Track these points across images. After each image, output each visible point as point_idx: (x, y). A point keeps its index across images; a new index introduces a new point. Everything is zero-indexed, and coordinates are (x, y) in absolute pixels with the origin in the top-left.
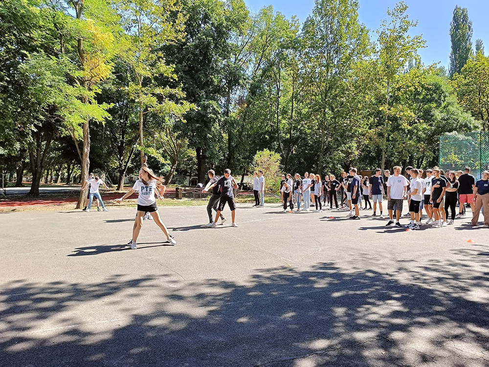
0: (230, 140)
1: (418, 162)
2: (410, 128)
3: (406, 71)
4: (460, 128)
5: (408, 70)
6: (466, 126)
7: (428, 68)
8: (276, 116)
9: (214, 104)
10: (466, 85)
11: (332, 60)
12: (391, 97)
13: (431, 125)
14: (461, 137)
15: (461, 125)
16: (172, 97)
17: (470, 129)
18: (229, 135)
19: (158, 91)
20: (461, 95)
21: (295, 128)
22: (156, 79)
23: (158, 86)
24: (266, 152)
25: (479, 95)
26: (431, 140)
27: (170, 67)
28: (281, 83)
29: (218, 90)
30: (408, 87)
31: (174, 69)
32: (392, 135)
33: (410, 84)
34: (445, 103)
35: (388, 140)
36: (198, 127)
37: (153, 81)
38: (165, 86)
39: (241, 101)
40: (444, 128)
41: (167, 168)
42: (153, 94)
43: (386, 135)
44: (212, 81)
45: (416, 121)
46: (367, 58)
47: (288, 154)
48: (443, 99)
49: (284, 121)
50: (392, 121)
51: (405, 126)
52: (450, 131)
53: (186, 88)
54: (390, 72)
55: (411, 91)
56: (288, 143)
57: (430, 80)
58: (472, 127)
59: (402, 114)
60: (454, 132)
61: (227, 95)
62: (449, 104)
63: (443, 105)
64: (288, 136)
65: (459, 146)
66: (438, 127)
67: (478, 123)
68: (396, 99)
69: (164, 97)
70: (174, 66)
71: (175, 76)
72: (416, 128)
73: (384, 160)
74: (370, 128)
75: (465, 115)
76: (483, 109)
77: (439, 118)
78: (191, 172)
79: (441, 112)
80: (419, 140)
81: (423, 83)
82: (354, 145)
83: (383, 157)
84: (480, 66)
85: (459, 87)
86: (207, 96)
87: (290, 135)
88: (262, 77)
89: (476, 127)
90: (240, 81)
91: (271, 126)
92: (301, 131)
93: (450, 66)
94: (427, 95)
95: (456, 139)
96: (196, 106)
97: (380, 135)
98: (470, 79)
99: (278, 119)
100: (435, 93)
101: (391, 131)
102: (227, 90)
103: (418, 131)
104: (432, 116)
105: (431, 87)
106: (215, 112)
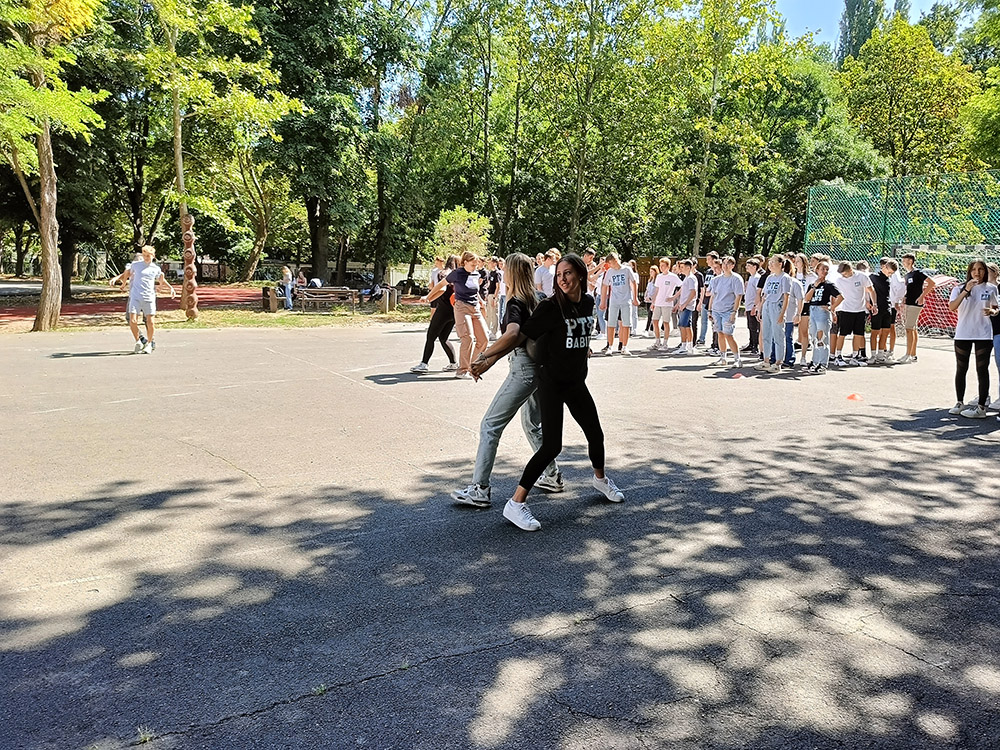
0: (381, 183)
1: (765, 241)
2: (753, 169)
3: (752, 48)
4: (850, 172)
5: (756, 46)
6: (861, 167)
7: (796, 42)
8: (482, 134)
9: (344, 100)
10: (867, 82)
11: (602, 14)
12: (720, 101)
13: (794, 164)
14: (850, 189)
15: (852, 165)
16: (247, 82)
17: (868, 173)
18: (380, 174)
19: (215, 66)
20: (857, 104)
21: (523, 163)
22: (209, 37)
23: (216, 54)
24: (460, 211)
25: (891, 104)
26: (792, 195)
27: (241, 11)
28: (493, 61)
29: (354, 70)
30: (754, 81)
31: (250, 18)
32: (718, 184)
33: (758, 76)
34: (825, 119)
35: (709, 194)
36: (311, 151)
37: (202, 43)
38: (231, 56)
39: (403, 98)
40: (820, 171)
41: (245, 246)
42: (205, 75)
43: (706, 184)
44: (341, 51)
45: (766, 154)
46: (674, 15)
47: (507, 219)
48: (820, 110)
49: (499, 147)
50: (719, 154)
51: (745, 165)
52: (830, 177)
53: (281, 62)
54: (720, 48)
55: (759, 91)
56: (508, 196)
57: (799, 67)
58: (873, 171)
59: (739, 138)
60: (839, 180)
61: (372, 82)
62: (832, 121)
63: (821, 122)
64: (508, 181)
65: (845, 209)
66: (808, 169)
67: (885, 162)
68: (728, 108)
69: (230, 81)
70: (252, 9)
71: (255, 35)
72: (766, 170)
73: (699, 236)
74: (675, 168)
75: (862, 145)
76: (897, 134)
77: (811, 151)
78: (299, 254)
79: (816, 138)
80: (770, 194)
81: (784, 75)
82: (642, 203)
83: (698, 229)
84: (897, 44)
85: (853, 86)
86: (328, 82)
87: (513, 179)
88: (451, 45)
89: (880, 171)
90: (403, 52)
91: (473, 157)
92: (535, 172)
93: (839, 42)
94: (790, 100)
95: (842, 195)
96: (303, 105)
97: (694, 181)
98: (876, 70)
99: (486, 141)
100: (806, 96)
101: (716, 175)
102: (374, 73)
103: (770, 175)
104: (798, 145)
105: (800, 83)
106: (348, 121)
